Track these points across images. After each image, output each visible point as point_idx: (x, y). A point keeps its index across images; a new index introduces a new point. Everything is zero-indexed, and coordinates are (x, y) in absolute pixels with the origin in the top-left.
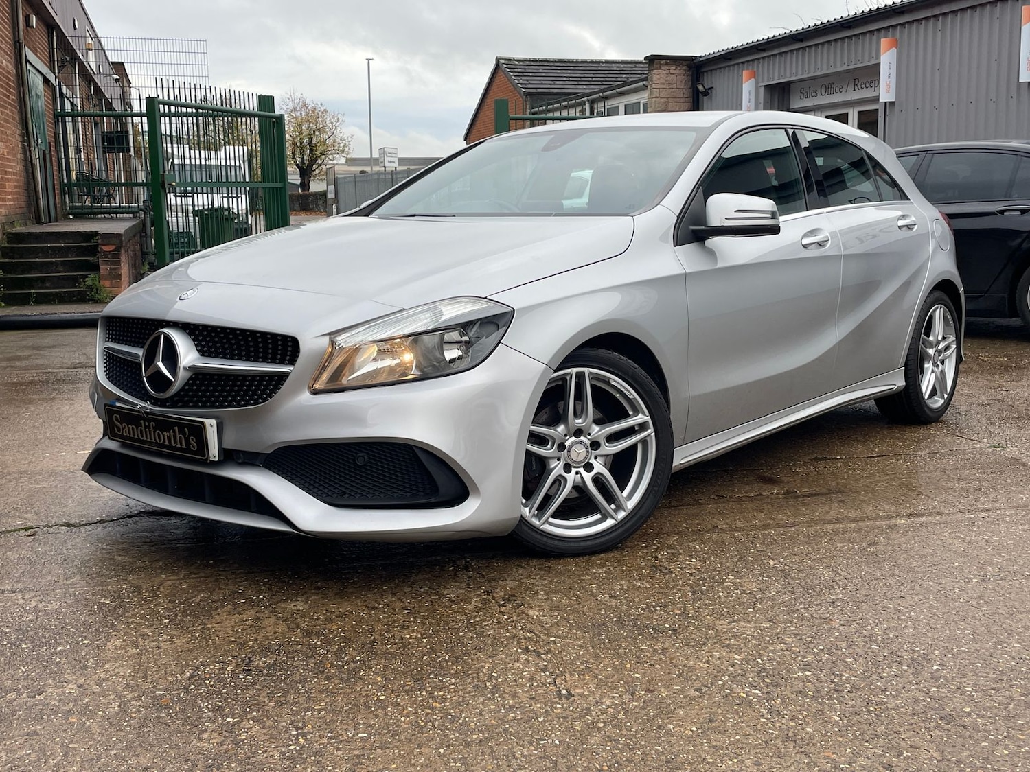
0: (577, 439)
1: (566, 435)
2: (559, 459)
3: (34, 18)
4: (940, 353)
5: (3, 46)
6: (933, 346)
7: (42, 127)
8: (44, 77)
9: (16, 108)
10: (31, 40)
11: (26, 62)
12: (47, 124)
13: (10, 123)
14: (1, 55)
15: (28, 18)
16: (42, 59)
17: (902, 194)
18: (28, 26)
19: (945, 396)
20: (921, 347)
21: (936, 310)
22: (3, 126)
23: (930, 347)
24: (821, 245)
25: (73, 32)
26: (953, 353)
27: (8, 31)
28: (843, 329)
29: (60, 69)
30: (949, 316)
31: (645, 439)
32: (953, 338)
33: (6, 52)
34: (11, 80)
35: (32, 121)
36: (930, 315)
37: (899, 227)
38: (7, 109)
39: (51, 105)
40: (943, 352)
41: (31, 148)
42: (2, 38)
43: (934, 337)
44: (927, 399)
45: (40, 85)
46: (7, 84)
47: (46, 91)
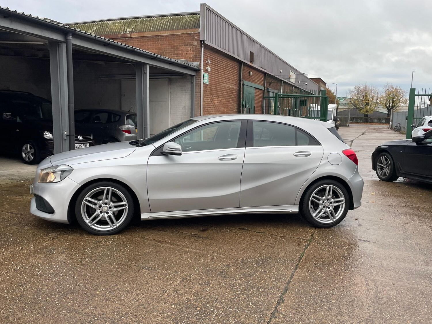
1: (102, 204)
2: (99, 210)
3: (251, 72)
4: (331, 203)
5: (231, 82)
6: (322, 200)
7: (251, 102)
8: (256, 88)
9: (236, 98)
10: (252, 78)
11: (243, 85)
12: (256, 101)
13: (230, 102)
14: (229, 84)
15: (249, 73)
16: (258, 83)
17: (317, 143)
18: (249, 75)
19: (335, 220)
20: (312, 199)
21: (326, 187)
22: (225, 103)
23: (319, 200)
24: (233, 159)
25: (279, 74)
26: (342, 204)
27: (236, 78)
28: (245, 187)
29: (270, 85)
30: (339, 190)
31: (125, 209)
32: (343, 199)
33: (232, 84)
34: (234, 91)
35: (243, 101)
36: (321, 188)
37: (295, 155)
38: (229, 98)
39: (261, 95)
40: (333, 203)
41: (241, 108)
42: (231, 80)
43: (325, 196)
44: (317, 218)
45: (253, 91)
46: (231, 92)
47: (258, 92)
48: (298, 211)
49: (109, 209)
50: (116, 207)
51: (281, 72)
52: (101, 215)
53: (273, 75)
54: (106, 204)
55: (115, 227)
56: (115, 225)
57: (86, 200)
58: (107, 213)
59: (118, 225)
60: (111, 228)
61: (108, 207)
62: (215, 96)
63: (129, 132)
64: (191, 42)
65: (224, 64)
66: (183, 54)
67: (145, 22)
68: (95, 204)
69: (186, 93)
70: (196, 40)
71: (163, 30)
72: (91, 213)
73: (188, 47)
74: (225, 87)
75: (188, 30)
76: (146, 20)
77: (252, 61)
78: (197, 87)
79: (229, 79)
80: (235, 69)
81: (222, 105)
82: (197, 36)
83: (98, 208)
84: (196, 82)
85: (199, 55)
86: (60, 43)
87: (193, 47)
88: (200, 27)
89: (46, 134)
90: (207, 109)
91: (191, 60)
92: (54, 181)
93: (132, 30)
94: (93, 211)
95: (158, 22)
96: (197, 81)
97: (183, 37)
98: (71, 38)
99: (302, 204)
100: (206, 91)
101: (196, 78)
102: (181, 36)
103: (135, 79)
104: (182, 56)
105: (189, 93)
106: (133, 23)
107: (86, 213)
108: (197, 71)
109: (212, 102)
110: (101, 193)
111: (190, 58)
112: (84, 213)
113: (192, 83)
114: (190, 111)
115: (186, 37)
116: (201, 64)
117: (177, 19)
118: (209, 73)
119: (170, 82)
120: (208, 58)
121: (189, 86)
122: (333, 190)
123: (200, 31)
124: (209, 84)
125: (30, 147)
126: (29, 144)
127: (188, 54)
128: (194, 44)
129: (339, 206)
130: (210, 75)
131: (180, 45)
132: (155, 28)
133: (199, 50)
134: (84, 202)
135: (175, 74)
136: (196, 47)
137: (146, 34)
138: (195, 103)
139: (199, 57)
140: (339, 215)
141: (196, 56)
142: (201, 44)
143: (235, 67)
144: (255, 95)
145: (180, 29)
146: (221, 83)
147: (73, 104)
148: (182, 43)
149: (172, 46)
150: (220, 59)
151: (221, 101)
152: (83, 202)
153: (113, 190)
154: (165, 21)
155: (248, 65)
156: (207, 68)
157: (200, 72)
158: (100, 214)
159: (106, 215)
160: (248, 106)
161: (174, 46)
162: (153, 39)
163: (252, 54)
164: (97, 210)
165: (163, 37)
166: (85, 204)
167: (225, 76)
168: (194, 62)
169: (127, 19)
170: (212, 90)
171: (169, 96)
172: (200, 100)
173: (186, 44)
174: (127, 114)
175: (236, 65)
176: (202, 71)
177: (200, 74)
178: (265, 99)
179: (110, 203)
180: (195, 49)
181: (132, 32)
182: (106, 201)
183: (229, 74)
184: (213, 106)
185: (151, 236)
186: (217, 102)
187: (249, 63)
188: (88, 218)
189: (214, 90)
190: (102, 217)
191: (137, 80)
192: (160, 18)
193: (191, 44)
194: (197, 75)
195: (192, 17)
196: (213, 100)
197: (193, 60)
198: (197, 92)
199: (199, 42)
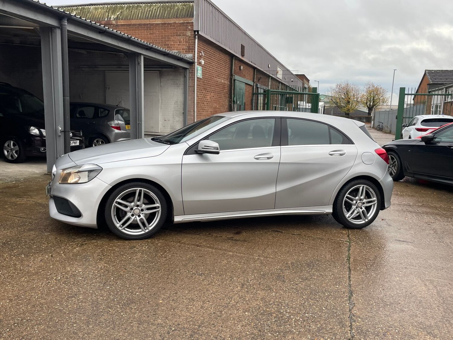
0: (137, 208)
1: (134, 206)
2: (130, 212)
3: (242, 67)
4: (364, 203)
5: (223, 77)
6: (355, 200)
7: (241, 98)
8: (246, 83)
9: (227, 93)
10: (243, 73)
11: (234, 80)
12: (246, 97)
13: (222, 98)
14: (221, 79)
15: (240, 67)
16: (248, 78)
17: (350, 142)
18: (240, 69)
19: (367, 220)
20: (345, 199)
21: (360, 187)
22: (218, 99)
23: (352, 200)
24: (268, 158)
25: (268, 69)
26: (374, 205)
27: (227, 72)
28: (281, 188)
29: (259, 80)
30: (371, 190)
31: (158, 211)
32: (375, 199)
33: (224, 78)
34: (226, 86)
35: (234, 97)
36: (354, 188)
37: (330, 154)
38: (221, 94)
39: (251, 91)
40: (365, 203)
41: (232, 105)
42: (223, 74)
43: (358, 197)
44: (350, 219)
45: (243, 86)
46: (223, 87)
47: (248, 87)
48: (332, 211)
49: (140, 211)
50: (148, 209)
51: (269, 67)
52: (133, 218)
53: (262, 70)
54: (138, 206)
55: (147, 231)
56: (147, 229)
57: (117, 202)
58: (139, 216)
59: (150, 228)
60: (143, 232)
61: (140, 209)
62: (208, 91)
63: (118, 128)
64: (183, 33)
65: (216, 57)
66: (175, 45)
67: (132, 9)
68: (126, 206)
69: (178, 87)
70: (189, 30)
71: (153, 18)
72: (121, 216)
73: (181, 37)
74: (217, 82)
75: (180, 19)
76: (133, 7)
77: (243, 55)
78: (190, 81)
79: (221, 73)
80: (227, 63)
81: (215, 101)
82: (190, 25)
83: (129, 211)
84: (189, 75)
85: (193, 47)
86: (54, 28)
87: (186, 38)
88: (193, 17)
89: (32, 129)
90: (200, 105)
91: (184, 52)
92: (78, 182)
93: (118, 16)
94: (123, 214)
95: (146, 9)
96: (191, 74)
97: (175, 26)
98: (66, 24)
99: (336, 205)
100: (200, 86)
101: (189, 71)
102: (173, 25)
103: (128, 70)
104: (174, 47)
105: (182, 87)
106: (118, 9)
107: (116, 216)
108: (191, 63)
109: (205, 97)
110: (133, 194)
111: (183, 49)
112: (115, 216)
113: (185, 76)
114: (182, 106)
115: (179, 26)
116: (195, 57)
117: (168, 7)
118: (202, 67)
119: (161, 74)
120: (201, 50)
121: (182, 79)
122: (366, 190)
123: (194, 20)
124: (202, 77)
125: (13, 144)
126: (13, 140)
127: (180, 45)
128: (187, 35)
129: (370, 207)
130: (203, 68)
131: (172, 35)
132: (143, 16)
133: (193, 41)
134: (115, 205)
135: (166, 67)
136: (189, 38)
137: (133, 22)
138: (188, 98)
139: (193, 49)
140: (370, 215)
141: (189, 47)
142: (195, 35)
143: (226, 60)
144: (246, 91)
145: (171, 18)
146: (213, 77)
147: (68, 97)
148: (173, 33)
149: (162, 36)
150: (212, 51)
151: (213, 96)
152: (113, 204)
153: (146, 191)
154: (154, 9)
155: (238, 58)
156: (200, 61)
157: (194, 64)
158: (131, 217)
159: (138, 218)
160: (238, 102)
161: (165, 36)
162: (141, 27)
163: (243, 47)
164: (128, 213)
165: (153, 26)
166: (115, 206)
167: (217, 70)
168: (187, 53)
169: (112, 4)
170: (205, 85)
171: (159, 90)
172: (193, 95)
173: (179, 34)
174: (116, 108)
175: (227, 58)
176: (196, 64)
177: (194, 67)
178: (254, 95)
179: (142, 205)
180: (189, 40)
181: (117, 19)
182: (138, 203)
183: (221, 67)
184: (206, 101)
185: (187, 239)
186: (210, 98)
187: (240, 57)
188: (118, 222)
189: (207, 85)
190: (133, 220)
191: (130, 71)
192: (149, 5)
193: (184, 35)
194: (191, 68)
195: (184, 5)
196: (206, 95)
197: (186, 52)
198: (191, 87)
199: (193, 32)
